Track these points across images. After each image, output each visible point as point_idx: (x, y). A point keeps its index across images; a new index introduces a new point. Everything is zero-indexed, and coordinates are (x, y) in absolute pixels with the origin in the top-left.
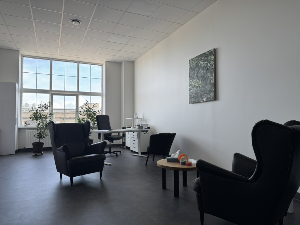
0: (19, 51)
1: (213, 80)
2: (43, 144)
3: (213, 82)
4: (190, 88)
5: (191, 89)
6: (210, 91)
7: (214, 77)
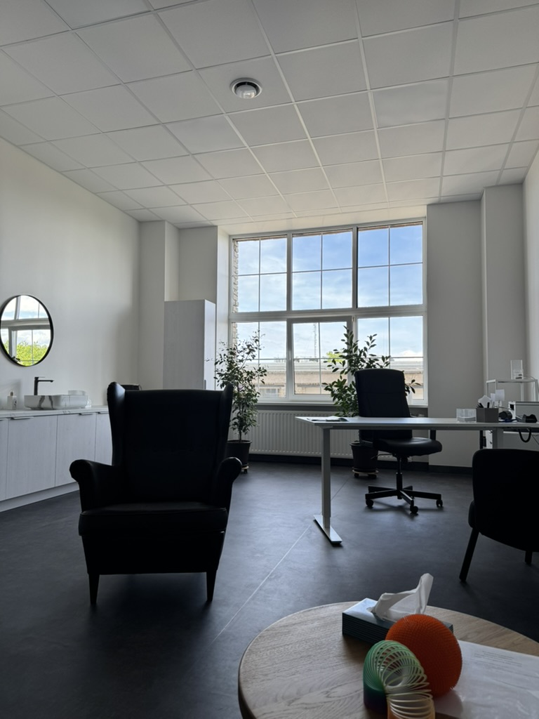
0: (216, 226)
2: (249, 445)
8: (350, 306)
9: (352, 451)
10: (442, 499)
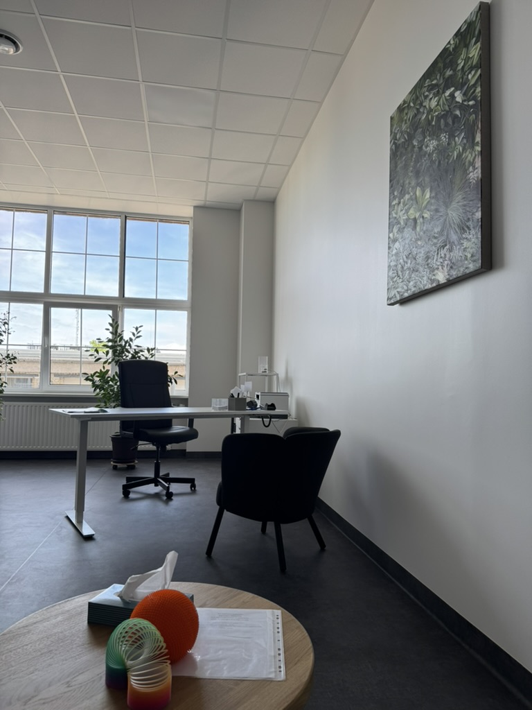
1: (478, 164)
3: (475, 174)
4: (391, 235)
5: (395, 241)
6: (463, 228)
7: (478, 148)
8: (116, 294)
9: (111, 442)
10: (196, 482)
